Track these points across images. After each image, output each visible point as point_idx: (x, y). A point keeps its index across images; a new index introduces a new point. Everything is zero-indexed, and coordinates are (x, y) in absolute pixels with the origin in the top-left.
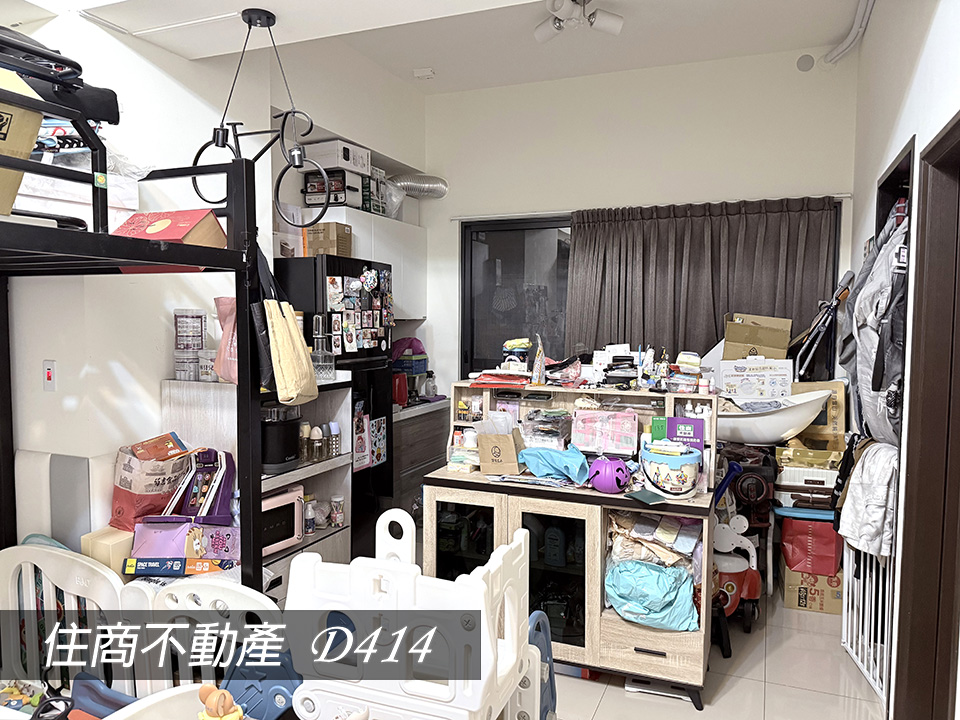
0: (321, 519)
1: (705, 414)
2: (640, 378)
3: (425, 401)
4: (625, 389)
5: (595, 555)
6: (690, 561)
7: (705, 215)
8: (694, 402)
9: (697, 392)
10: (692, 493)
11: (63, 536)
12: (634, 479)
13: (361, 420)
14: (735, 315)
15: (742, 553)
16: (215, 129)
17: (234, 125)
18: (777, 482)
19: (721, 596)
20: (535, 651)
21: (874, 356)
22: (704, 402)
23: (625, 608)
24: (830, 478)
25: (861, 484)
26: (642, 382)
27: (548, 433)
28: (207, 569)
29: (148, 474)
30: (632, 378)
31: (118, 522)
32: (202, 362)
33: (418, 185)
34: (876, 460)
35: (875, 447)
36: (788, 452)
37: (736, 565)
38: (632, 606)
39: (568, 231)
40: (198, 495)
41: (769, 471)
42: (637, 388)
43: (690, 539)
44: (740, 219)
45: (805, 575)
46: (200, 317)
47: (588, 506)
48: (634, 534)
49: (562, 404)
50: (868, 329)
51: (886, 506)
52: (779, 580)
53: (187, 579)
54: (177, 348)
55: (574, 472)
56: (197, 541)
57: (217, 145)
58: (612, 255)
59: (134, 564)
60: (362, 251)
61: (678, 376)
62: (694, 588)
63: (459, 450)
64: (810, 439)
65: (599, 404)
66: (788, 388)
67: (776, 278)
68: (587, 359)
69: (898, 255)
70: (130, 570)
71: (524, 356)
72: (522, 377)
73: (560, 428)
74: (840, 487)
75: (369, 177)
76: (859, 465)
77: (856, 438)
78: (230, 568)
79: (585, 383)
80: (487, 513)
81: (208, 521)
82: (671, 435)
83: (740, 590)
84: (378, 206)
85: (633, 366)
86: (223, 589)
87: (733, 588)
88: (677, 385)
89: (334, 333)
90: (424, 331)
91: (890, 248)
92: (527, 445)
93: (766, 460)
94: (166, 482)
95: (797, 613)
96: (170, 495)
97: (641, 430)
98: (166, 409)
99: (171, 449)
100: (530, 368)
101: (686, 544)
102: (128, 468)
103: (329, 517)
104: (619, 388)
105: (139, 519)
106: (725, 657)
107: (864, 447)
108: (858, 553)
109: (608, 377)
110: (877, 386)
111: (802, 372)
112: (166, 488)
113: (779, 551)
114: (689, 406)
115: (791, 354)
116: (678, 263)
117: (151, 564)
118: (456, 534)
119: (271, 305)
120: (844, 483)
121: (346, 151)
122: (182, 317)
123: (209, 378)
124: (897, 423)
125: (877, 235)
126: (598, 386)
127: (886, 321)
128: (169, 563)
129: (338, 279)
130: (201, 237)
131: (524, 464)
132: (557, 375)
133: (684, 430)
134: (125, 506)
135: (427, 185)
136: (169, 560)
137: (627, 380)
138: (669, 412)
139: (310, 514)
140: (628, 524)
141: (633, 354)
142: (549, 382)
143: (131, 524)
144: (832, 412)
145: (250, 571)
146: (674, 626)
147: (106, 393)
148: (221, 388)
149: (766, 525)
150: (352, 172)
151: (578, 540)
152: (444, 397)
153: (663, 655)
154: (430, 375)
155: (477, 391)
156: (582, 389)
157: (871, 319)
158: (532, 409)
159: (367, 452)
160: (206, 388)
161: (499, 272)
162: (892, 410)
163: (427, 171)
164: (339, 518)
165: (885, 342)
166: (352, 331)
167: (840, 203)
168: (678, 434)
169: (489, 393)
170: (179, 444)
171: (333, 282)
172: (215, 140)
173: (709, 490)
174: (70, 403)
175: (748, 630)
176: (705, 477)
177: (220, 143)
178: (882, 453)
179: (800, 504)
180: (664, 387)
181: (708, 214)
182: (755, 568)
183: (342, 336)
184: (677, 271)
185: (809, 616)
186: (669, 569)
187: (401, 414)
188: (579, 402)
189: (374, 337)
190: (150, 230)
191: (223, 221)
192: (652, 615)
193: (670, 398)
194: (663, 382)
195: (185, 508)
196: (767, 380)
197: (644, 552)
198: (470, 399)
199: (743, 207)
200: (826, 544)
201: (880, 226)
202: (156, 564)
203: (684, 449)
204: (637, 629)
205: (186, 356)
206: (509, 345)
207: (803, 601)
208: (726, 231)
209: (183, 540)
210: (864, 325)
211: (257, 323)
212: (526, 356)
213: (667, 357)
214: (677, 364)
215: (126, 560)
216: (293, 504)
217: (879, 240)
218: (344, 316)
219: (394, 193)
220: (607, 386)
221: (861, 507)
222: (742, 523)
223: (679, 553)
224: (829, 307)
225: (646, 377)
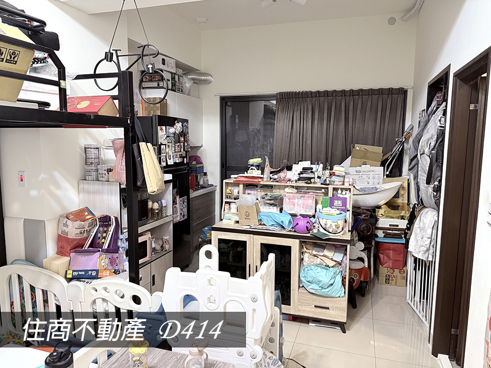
0: (158, 248)
1: (347, 195)
2: (316, 178)
3: (203, 187)
4: (309, 183)
5: (296, 263)
6: (340, 264)
7: (342, 96)
8: (342, 189)
9: (343, 184)
10: (342, 233)
11: (33, 259)
12: (314, 226)
13: (175, 198)
14: (356, 145)
15: (362, 260)
16: (106, 53)
17: (116, 51)
18: (376, 226)
19: (351, 280)
20: (277, 309)
21: (427, 168)
22: (346, 189)
23: (311, 287)
24: (403, 224)
25: (419, 227)
26: (317, 180)
27: (271, 204)
28: (108, 275)
29: (76, 228)
30: (312, 178)
31: (61, 252)
32: (100, 171)
33: (199, 77)
34: (427, 217)
35: (425, 210)
36: (381, 211)
37: (359, 265)
38: (314, 286)
39: (274, 102)
40: (101, 238)
41: (373, 221)
42: (315, 183)
43: (340, 254)
44: (359, 97)
45: (389, 269)
46: (98, 148)
47: (292, 239)
48: (314, 252)
49: (278, 190)
50: (425, 155)
51: (431, 238)
52: (376, 271)
53: (99, 279)
54: (86, 164)
55: (286, 224)
56: (103, 261)
57: (107, 61)
58: (297, 115)
59: (71, 273)
60: (172, 113)
61: (334, 177)
62: (342, 277)
63: (227, 213)
64: (392, 205)
65: (296, 191)
66: (381, 181)
67: (375, 127)
68: (289, 168)
69: (440, 121)
70: (70, 276)
71: (258, 167)
72: (258, 177)
73: (278, 202)
74: (408, 229)
75: (175, 73)
76: (418, 218)
77: (416, 205)
78: (119, 274)
79: (290, 180)
80: (243, 244)
81: (107, 251)
82: (331, 205)
83: (360, 277)
84: (179, 89)
85: (312, 172)
86: (121, 284)
87: (357, 276)
88: (334, 182)
89: (162, 155)
90: (202, 151)
91: (436, 117)
92: (261, 210)
93: (371, 215)
94: (85, 232)
95: (385, 287)
96: (86, 239)
97: (316, 203)
98: (81, 195)
99: (87, 215)
100: (262, 173)
101: (338, 257)
102: (66, 225)
103: (162, 246)
104: (306, 183)
105: (72, 251)
106: (354, 308)
107: (420, 210)
108: (416, 259)
109: (300, 177)
110: (428, 182)
111: (388, 173)
112: (85, 235)
113: (376, 257)
114: (339, 191)
115: (383, 164)
116: (329, 119)
117: (80, 273)
118: (227, 254)
119: (143, 145)
120: (410, 227)
121: (163, 60)
122: (89, 148)
123: (104, 179)
124: (438, 199)
125: (427, 109)
126: (296, 182)
127: (434, 152)
128: (90, 272)
129: (164, 128)
130: (106, 111)
131: (261, 220)
132: (276, 177)
133: (337, 203)
134: (65, 245)
135: (203, 78)
136: (90, 270)
137: (310, 179)
138: (330, 194)
139: (153, 246)
140: (311, 248)
141: (312, 166)
142: (272, 180)
143: (68, 253)
144: (402, 192)
145: (134, 275)
146: (333, 295)
147: (52, 188)
148: (111, 184)
149: (371, 246)
150: (166, 71)
151: (287, 256)
152: (212, 185)
153: (328, 308)
154: (205, 174)
155: (236, 184)
156: (289, 184)
157: (427, 150)
158: (263, 193)
159: (179, 214)
160: (102, 184)
161: (237, 121)
162: (435, 194)
163: (202, 70)
164: (167, 247)
165: (433, 162)
166: (171, 153)
167: (407, 91)
168: (335, 205)
169: (242, 185)
170: (91, 213)
171: (161, 129)
172: (106, 58)
173: (349, 231)
174: (34, 193)
175: (363, 295)
176: (347, 225)
177: (109, 60)
178: (429, 213)
179: (387, 236)
180: (328, 182)
181: (343, 95)
182: (367, 267)
183: (166, 156)
184: (328, 123)
185: (390, 288)
186: (331, 269)
187: (194, 194)
188: (287, 190)
189: (181, 156)
190: (79, 106)
191: (116, 102)
192: (323, 290)
193: (331, 188)
194: (327, 180)
195: (95, 245)
196: (371, 177)
197: (319, 261)
198: (232, 188)
199: (361, 92)
200: (398, 254)
201: (429, 105)
202: (83, 273)
203: (338, 212)
204: (316, 297)
205: (91, 168)
206: (251, 161)
207: (387, 281)
208: (352, 104)
209: (97, 261)
210: (423, 153)
211: (136, 154)
212: (261, 167)
213: (329, 168)
214: (333, 171)
215: (66, 271)
216: (146, 241)
217: (429, 112)
218: (167, 146)
219: (187, 82)
220: (300, 182)
221: (419, 238)
222: (361, 245)
223: (335, 261)
224: (401, 142)
225: (319, 177)
